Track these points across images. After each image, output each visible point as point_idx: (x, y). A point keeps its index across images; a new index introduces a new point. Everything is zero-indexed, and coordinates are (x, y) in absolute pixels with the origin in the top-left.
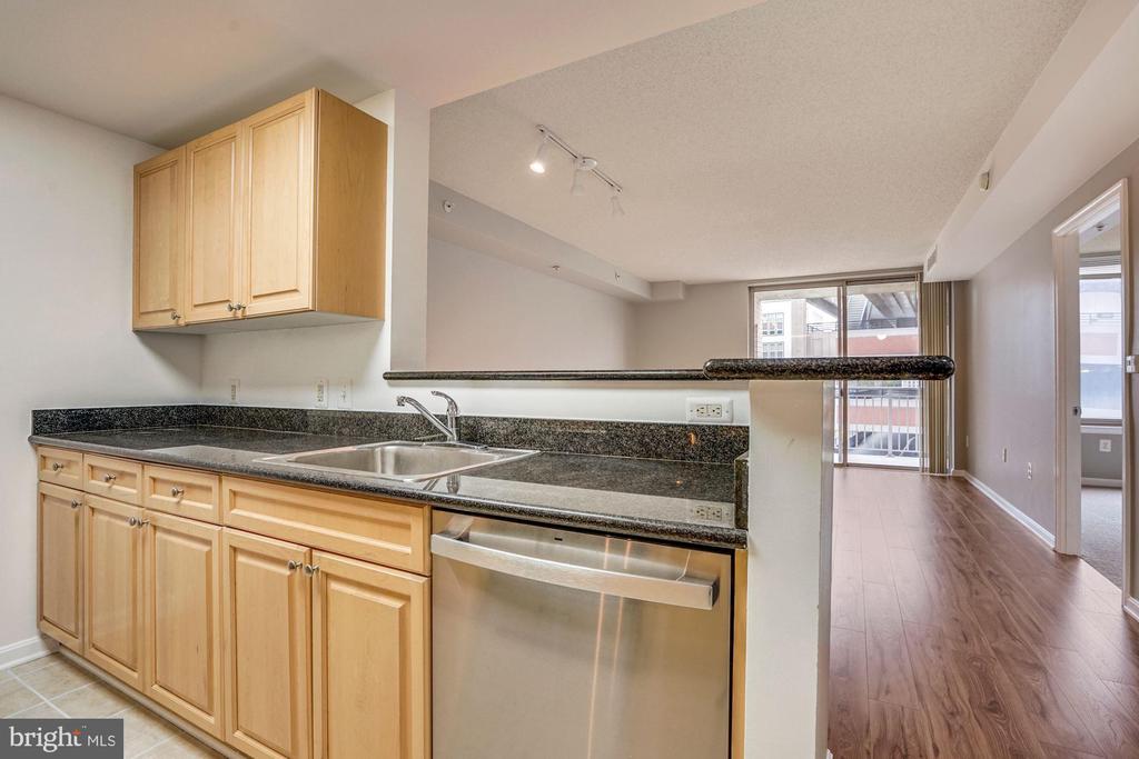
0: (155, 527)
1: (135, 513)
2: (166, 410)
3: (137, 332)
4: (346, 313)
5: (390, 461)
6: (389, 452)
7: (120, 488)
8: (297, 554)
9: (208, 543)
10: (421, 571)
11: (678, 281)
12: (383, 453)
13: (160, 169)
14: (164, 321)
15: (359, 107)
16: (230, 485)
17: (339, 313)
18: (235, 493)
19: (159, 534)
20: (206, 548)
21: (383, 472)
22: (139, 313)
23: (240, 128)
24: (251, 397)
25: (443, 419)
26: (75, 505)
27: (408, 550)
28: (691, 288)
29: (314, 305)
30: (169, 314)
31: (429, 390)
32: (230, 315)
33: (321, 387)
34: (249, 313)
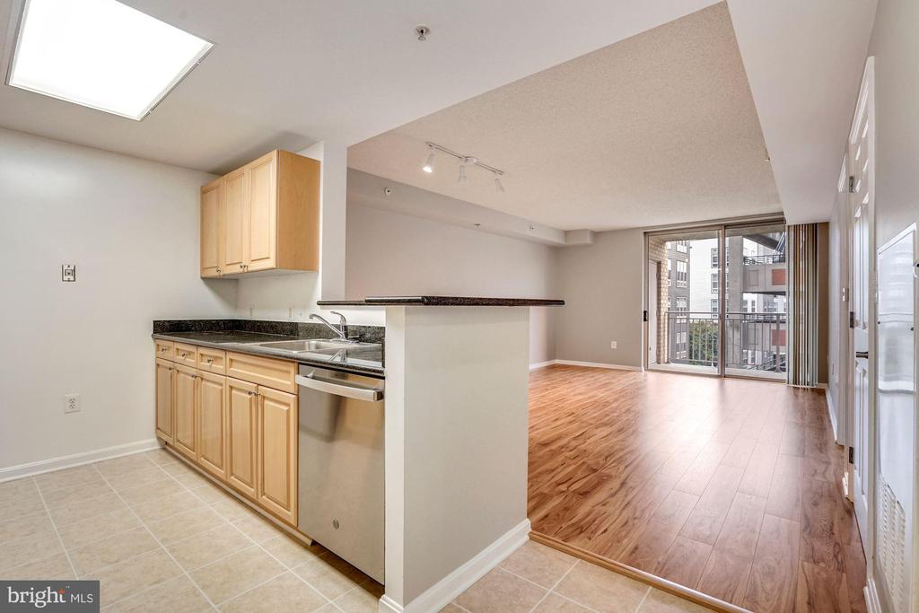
0: (202, 379)
1: (194, 372)
3: (202, 278)
4: (295, 269)
6: (312, 344)
7: (189, 360)
8: (252, 387)
9: (221, 385)
10: (293, 392)
11: (585, 230)
12: (309, 345)
13: (212, 189)
14: (213, 273)
15: (303, 154)
16: (230, 356)
17: (291, 269)
18: (231, 360)
19: (204, 382)
20: (220, 388)
22: (203, 269)
23: (246, 168)
24: (258, 316)
25: (337, 327)
26: (170, 369)
27: (289, 383)
28: (596, 234)
29: (276, 264)
30: (215, 269)
32: (241, 270)
33: (290, 309)
34: (250, 269)
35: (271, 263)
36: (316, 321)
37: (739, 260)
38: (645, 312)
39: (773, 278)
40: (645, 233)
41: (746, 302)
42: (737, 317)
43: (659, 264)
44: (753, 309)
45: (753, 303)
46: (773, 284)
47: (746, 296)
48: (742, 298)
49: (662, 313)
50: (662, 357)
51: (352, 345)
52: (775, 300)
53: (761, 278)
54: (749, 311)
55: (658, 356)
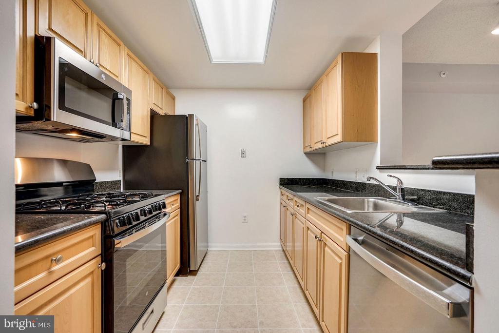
0: (296, 217)
2: (313, 179)
3: (305, 153)
4: (357, 141)
5: (371, 205)
6: (371, 201)
7: (291, 203)
8: (319, 233)
9: (303, 224)
10: (345, 249)
12: (368, 202)
14: (309, 149)
15: (364, 52)
16: (308, 206)
17: (354, 141)
18: (309, 210)
19: (296, 220)
21: (368, 210)
22: (305, 147)
25: (394, 188)
26: (284, 207)
29: (343, 139)
30: (310, 147)
31: (386, 174)
32: (322, 146)
33: (356, 172)
34: (327, 144)
35: (339, 139)
36: (372, 182)
51: (411, 208)
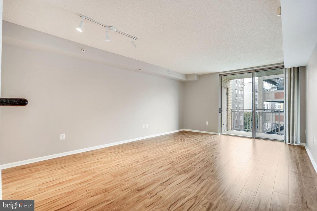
11: (194, 74)
37: (262, 90)
38: (220, 109)
39: (275, 96)
40: (220, 75)
41: (265, 105)
42: (261, 111)
43: (227, 89)
44: (267, 108)
45: (267, 105)
46: (275, 98)
47: (265, 103)
48: (263, 103)
49: (229, 109)
50: (229, 128)
52: (275, 104)
53: (270, 96)
54: (266, 109)
55: (227, 127)
